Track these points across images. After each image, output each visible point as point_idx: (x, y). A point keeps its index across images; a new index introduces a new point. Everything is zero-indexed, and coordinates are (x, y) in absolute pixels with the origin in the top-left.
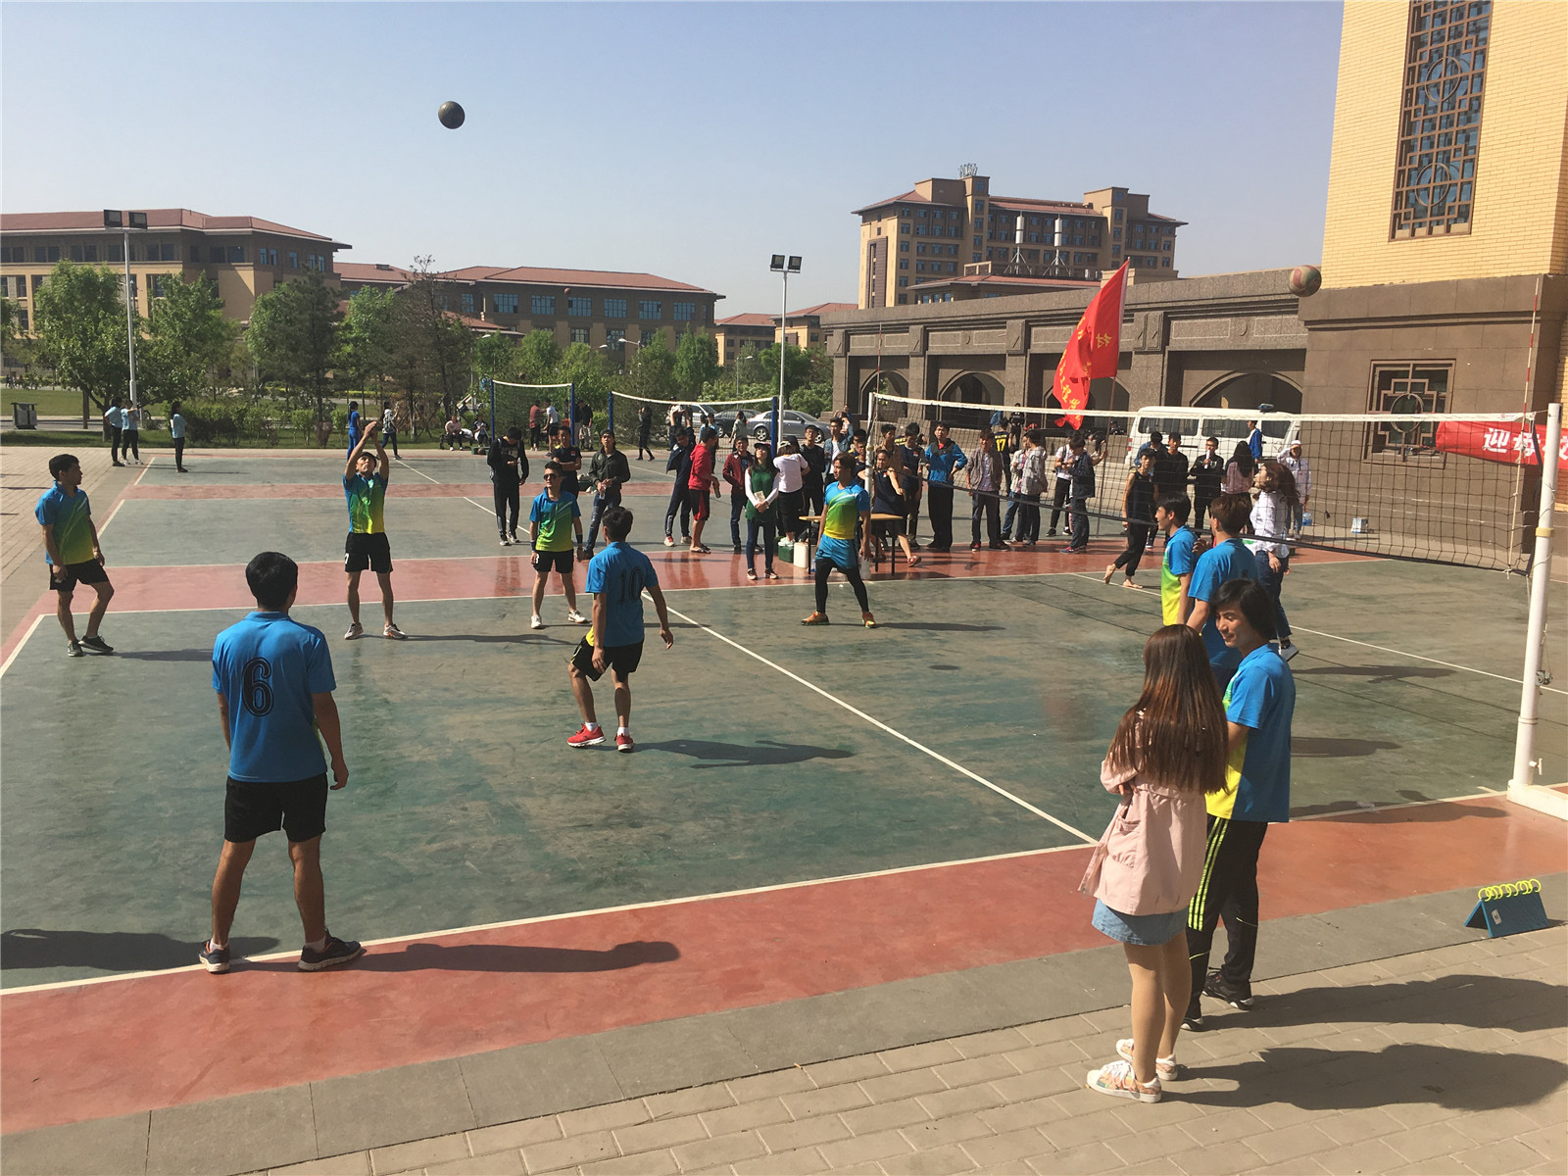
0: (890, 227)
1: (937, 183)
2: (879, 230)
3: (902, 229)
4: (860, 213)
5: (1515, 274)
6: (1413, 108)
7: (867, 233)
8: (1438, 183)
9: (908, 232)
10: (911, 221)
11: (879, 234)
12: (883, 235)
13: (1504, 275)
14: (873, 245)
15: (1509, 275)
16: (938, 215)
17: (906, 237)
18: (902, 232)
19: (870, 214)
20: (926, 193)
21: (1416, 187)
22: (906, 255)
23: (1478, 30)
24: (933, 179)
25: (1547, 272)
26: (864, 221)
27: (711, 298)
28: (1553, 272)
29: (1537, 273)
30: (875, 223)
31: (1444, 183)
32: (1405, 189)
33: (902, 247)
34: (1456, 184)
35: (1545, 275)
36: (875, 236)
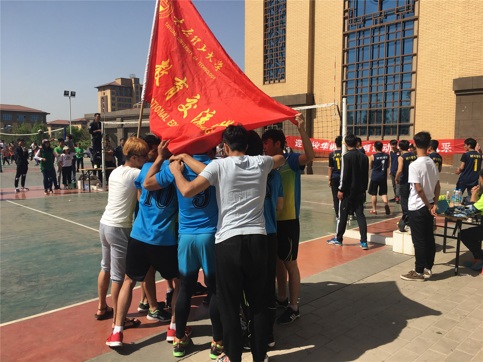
0: (108, 92)
1: (122, 79)
2: (104, 93)
3: (112, 93)
4: (97, 88)
5: (298, 94)
6: (267, 45)
7: (100, 94)
8: (275, 68)
9: (114, 94)
10: (115, 91)
11: (104, 94)
12: (106, 95)
13: (295, 94)
14: (102, 98)
15: (297, 94)
16: (124, 89)
17: (114, 96)
18: (112, 94)
19: (101, 88)
20: (119, 82)
21: (269, 69)
22: (114, 102)
23: (283, 23)
24: (121, 78)
25: (307, 93)
26: (99, 90)
27: (45, 114)
28: (308, 93)
29: (304, 93)
30: (103, 92)
31: (277, 68)
32: (266, 70)
33: (112, 99)
34: (280, 68)
35: (307, 94)
36: (103, 95)
